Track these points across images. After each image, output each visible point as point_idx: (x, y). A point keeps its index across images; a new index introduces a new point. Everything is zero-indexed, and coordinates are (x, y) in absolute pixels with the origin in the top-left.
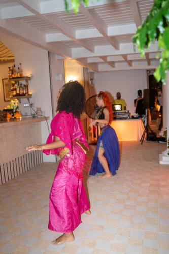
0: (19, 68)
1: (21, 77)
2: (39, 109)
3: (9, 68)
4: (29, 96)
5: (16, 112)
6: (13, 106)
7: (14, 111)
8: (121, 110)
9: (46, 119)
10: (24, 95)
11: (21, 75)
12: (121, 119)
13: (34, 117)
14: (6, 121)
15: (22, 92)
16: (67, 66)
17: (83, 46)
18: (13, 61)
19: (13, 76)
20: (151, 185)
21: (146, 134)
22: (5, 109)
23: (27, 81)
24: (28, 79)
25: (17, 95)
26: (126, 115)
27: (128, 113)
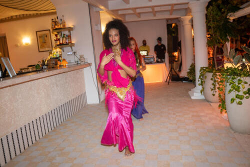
0: (61, 20)
1: (64, 28)
2: (82, 57)
3: (52, 20)
4: (72, 45)
6: (56, 55)
9: (90, 65)
10: (67, 44)
11: (63, 26)
13: (78, 64)
15: (64, 42)
16: (102, 17)
18: (55, 13)
19: (57, 27)
23: (69, 31)
24: (70, 29)
25: (60, 44)
26: (152, 60)
27: (153, 58)
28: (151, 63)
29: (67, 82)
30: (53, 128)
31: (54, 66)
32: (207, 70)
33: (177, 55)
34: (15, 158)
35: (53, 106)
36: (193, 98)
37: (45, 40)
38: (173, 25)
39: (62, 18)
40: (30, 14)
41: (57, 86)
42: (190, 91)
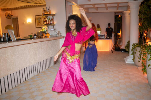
0: (48, 9)
1: (50, 14)
2: (59, 32)
3: (43, 9)
4: (53, 25)
6: (44, 30)
8: (101, 34)
9: (63, 37)
10: (51, 24)
11: (50, 13)
13: (56, 36)
15: (49, 22)
18: (45, 5)
19: (45, 13)
23: (53, 16)
24: (53, 15)
25: (47, 24)
26: (103, 37)
27: (104, 36)
28: (103, 39)
29: (48, 47)
30: (37, 74)
31: (41, 36)
32: (137, 45)
33: (120, 35)
34: (11, 89)
35: (38, 61)
36: (126, 62)
37: (40, 21)
38: (119, 16)
39: (49, 8)
40: (32, 5)
41: (42, 48)
42: (126, 58)
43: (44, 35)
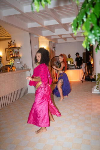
0: (14, 42)
2: (25, 65)
3: (9, 42)
4: (19, 58)
5: (13, 66)
6: (11, 63)
7: (12, 66)
9: (29, 70)
10: (17, 57)
11: (15, 46)
12: (71, 69)
13: (22, 69)
14: (7, 72)
15: (15, 55)
16: (40, 41)
17: (49, 30)
18: (10, 39)
19: (11, 47)
20: (87, 105)
21: (84, 77)
22: (7, 65)
23: (18, 49)
24: (19, 48)
25: (14, 57)
26: (73, 67)
27: (75, 66)
43: (9, 69)
